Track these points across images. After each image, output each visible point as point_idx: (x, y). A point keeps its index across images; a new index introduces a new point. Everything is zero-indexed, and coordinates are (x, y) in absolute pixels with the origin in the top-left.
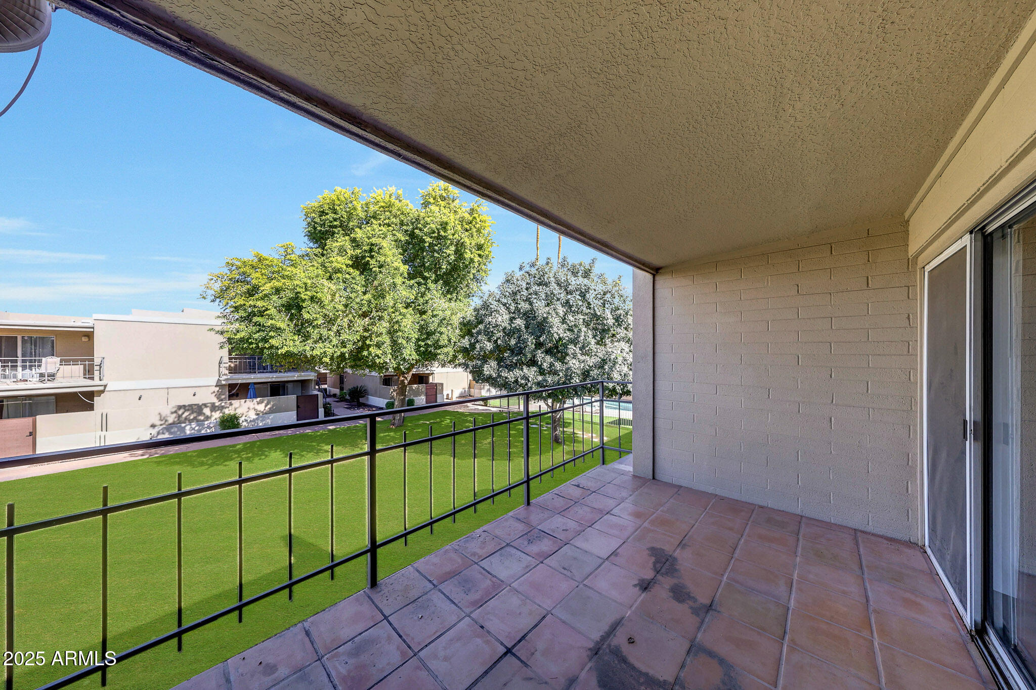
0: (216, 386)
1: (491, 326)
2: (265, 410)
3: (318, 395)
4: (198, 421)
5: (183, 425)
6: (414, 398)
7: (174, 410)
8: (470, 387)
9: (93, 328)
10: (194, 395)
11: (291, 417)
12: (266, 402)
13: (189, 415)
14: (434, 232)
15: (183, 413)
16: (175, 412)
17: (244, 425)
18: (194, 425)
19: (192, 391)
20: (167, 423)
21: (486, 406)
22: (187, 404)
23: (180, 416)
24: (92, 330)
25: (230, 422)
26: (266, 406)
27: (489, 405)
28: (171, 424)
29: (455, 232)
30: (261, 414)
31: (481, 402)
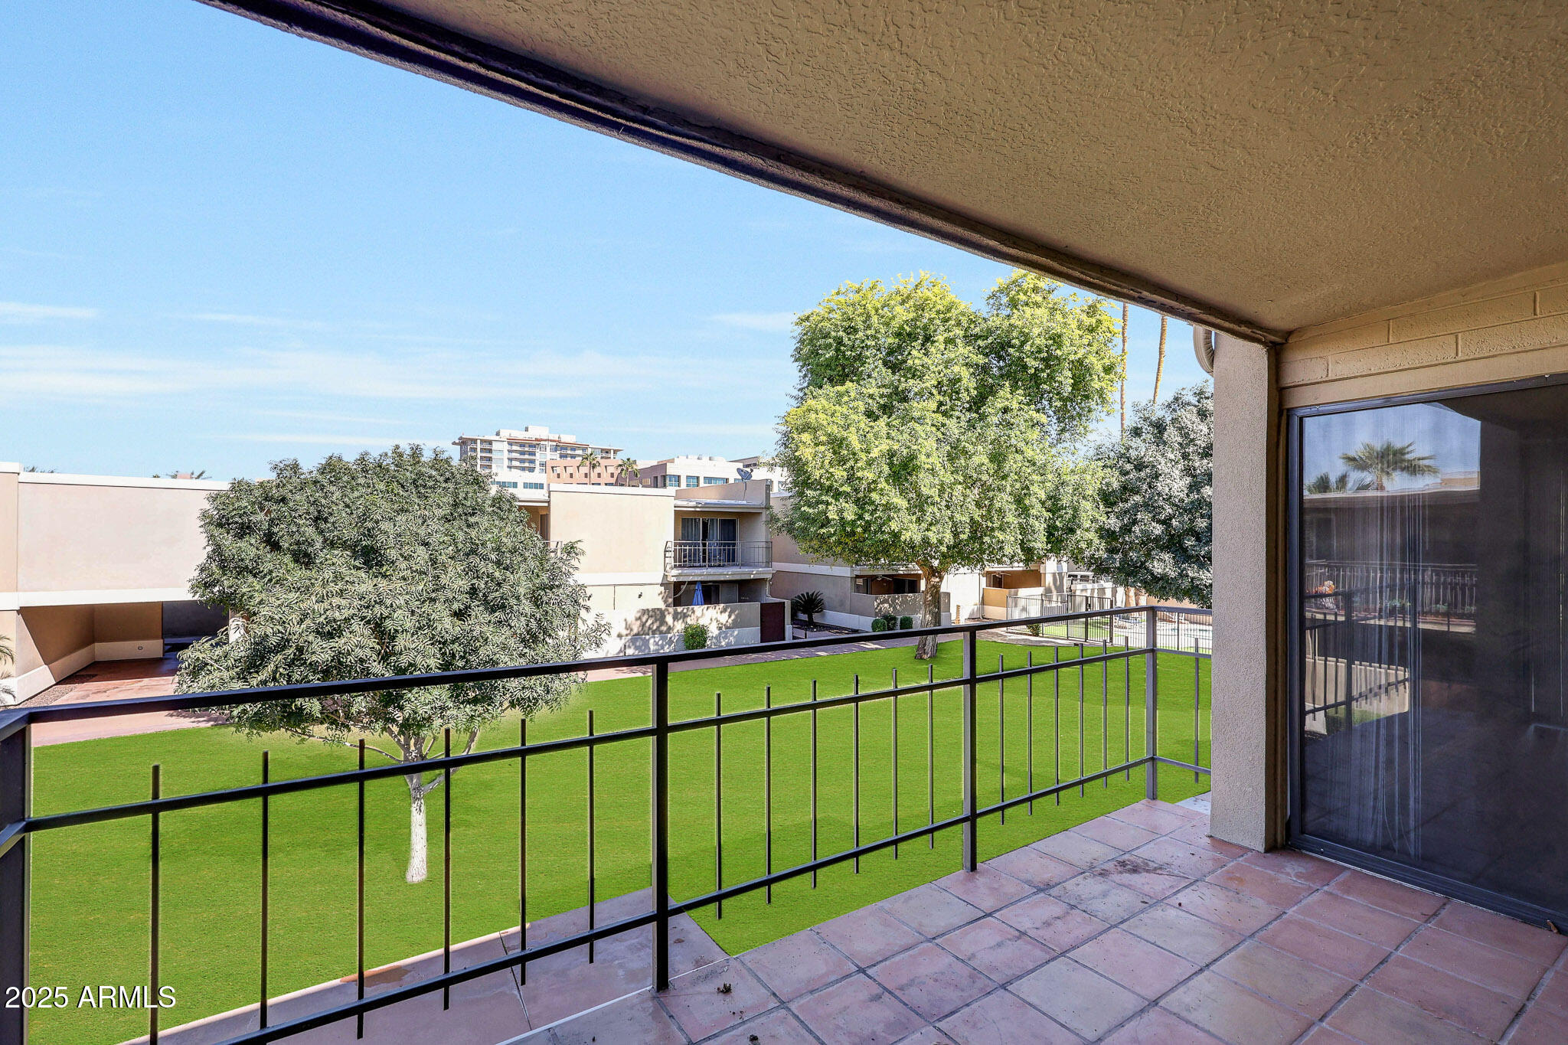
0: (662, 585)
1: (1161, 498)
2: (727, 622)
3: (784, 602)
4: (661, 633)
5: (647, 637)
6: (911, 616)
7: (638, 615)
8: (983, 602)
9: (549, 502)
10: (640, 596)
11: (751, 636)
12: (729, 610)
13: (653, 623)
14: (1040, 351)
15: (647, 621)
16: (640, 618)
17: (711, 645)
18: (657, 638)
19: (638, 590)
20: (632, 633)
21: (1037, 635)
22: (650, 608)
23: (643, 625)
24: (546, 504)
25: (696, 636)
26: (730, 617)
27: (1041, 635)
28: (636, 635)
29: (1073, 348)
30: (724, 629)
31: (1025, 627)
